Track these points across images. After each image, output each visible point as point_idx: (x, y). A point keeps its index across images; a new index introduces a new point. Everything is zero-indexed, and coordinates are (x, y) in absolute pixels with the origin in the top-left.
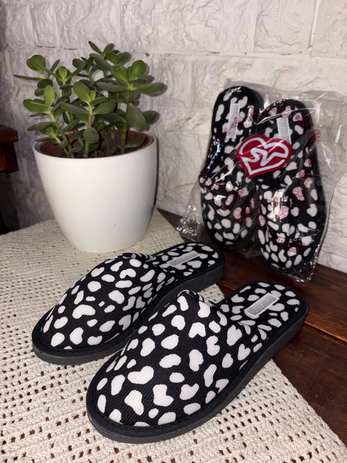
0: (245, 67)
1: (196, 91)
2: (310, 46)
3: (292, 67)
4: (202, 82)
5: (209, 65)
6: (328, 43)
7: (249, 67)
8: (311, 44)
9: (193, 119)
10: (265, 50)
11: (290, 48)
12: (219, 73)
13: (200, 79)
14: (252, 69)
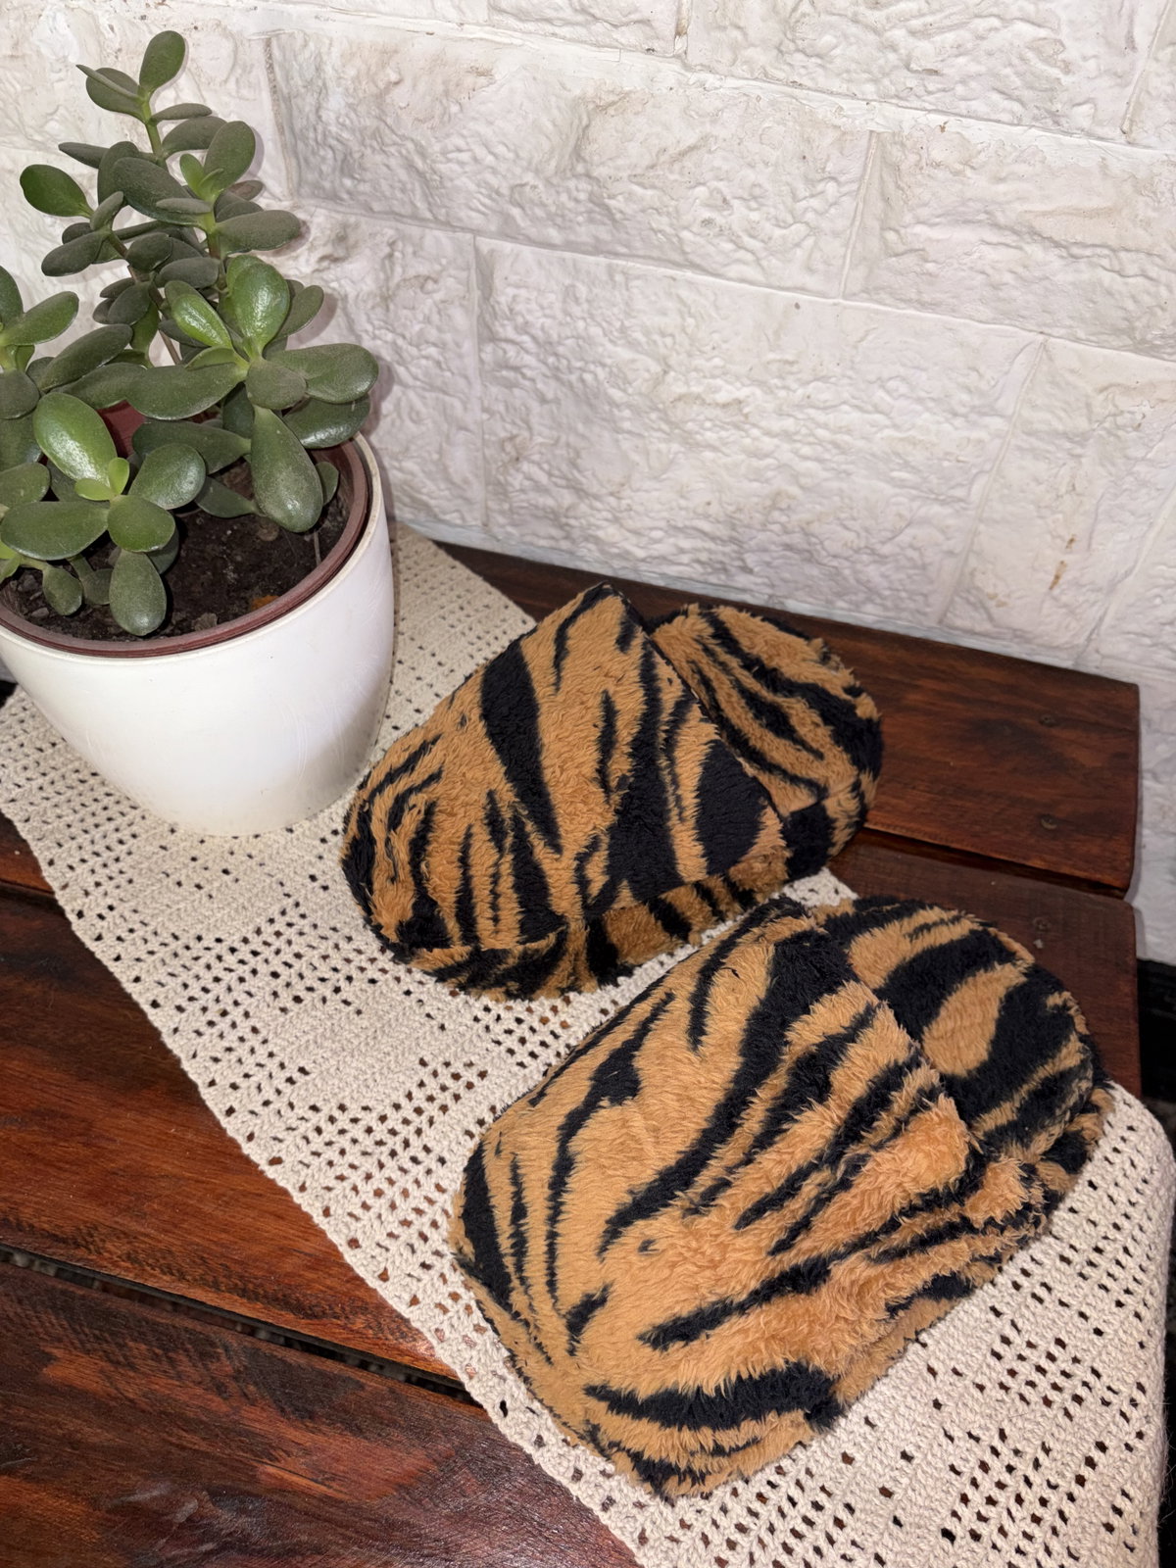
0: (469, 80)
1: (301, 146)
2: (679, 33)
3: (628, 94)
4: (320, 117)
5: (329, 53)
6: (736, 34)
7: (482, 80)
8: (683, 23)
9: (310, 237)
10: (530, 26)
11: (616, 35)
12: (374, 90)
13: (308, 102)
14: (493, 88)
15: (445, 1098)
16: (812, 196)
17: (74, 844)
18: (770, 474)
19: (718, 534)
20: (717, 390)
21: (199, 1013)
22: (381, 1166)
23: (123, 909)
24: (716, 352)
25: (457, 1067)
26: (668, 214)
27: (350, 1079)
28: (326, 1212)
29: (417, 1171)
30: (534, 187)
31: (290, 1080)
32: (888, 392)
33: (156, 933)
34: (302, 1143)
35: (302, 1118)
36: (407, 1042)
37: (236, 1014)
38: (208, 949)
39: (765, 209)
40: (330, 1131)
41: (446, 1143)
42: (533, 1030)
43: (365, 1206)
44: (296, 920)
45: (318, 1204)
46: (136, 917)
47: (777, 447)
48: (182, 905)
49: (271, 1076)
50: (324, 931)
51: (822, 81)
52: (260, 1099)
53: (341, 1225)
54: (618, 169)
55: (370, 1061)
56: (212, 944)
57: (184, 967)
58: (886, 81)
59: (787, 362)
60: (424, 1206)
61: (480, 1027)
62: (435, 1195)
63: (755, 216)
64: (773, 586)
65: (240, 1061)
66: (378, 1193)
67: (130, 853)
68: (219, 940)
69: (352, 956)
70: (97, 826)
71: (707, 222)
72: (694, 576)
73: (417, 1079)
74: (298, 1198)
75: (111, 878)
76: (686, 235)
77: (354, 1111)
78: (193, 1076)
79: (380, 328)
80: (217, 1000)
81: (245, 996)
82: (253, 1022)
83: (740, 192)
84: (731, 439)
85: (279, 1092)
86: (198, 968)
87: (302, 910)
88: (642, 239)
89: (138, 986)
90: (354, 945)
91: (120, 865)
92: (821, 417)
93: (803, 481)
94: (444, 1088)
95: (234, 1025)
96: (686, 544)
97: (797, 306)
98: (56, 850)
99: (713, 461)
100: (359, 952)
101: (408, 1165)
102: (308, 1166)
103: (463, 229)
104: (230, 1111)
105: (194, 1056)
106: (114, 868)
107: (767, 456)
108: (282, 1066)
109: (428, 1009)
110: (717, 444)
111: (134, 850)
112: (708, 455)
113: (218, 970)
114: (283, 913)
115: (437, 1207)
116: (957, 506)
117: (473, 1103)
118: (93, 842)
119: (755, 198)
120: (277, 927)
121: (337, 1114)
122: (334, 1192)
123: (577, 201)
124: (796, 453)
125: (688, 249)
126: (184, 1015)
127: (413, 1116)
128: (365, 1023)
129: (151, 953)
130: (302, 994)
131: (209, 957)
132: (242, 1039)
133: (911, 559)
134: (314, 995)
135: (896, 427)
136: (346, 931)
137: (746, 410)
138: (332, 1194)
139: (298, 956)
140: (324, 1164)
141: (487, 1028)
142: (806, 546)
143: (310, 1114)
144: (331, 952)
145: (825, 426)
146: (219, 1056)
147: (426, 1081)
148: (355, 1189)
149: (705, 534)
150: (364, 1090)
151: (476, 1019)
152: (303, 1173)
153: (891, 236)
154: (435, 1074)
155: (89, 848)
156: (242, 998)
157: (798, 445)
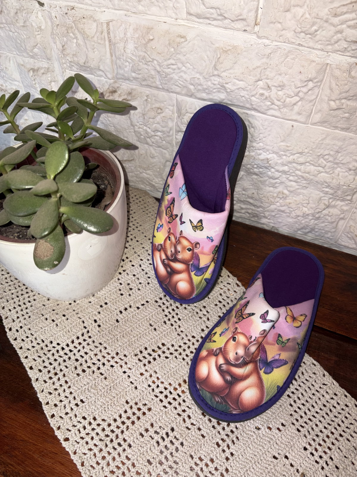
0: (179, 40)
1: (118, 61)
2: (256, 24)
3: (235, 46)
4: (125, 51)
5: (129, 28)
6: (279, 26)
7: (183, 40)
8: (258, 20)
9: (119, 92)
10: (201, 20)
11: (233, 24)
12: (144, 42)
13: (121, 45)
14: (187, 42)
15: (134, 418)
16: (303, 87)
17: (12, 301)
18: (277, 185)
19: (256, 204)
20: (260, 154)
21: (47, 373)
22: (106, 446)
23: (25, 328)
24: (261, 141)
25: (140, 405)
26: (247, 90)
27: (99, 407)
28: (82, 465)
29: (120, 449)
30: (199, 79)
31: (77, 405)
32: (325, 160)
33: (36, 339)
34: (77, 433)
35: (79, 422)
36: (122, 393)
37: (60, 375)
38: (54, 347)
39: (284, 91)
40: (89, 428)
41: (132, 438)
42: (171, 393)
43: (98, 463)
44: (87, 338)
45: (80, 461)
46: (29, 332)
47: (281, 176)
48: (46, 328)
49: (70, 402)
50: (97, 344)
51: (311, 44)
52: (64, 412)
53: (87, 471)
54: (230, 73)
55: (107, 399)
56: (56, 346)
57: (44, 354)
58: (336, 45)
59: (287, 146)
60: (120, 465)
61: (151, 389)
62: (125, 461)
63: (280, 93)
64: (274, 223)
65: (59, 394)
66: (104, 458)
67: (32, 306)
68: (58, 344)
69: (106, 355)
70: (22, 295)
71: (262, 95)
72: (246, 217)
73: (124, 409)
74: (73, 457)
75: (23, 315)
76: (253, 98)
77: (99, 421)
78: (41, 400)
79: (141, 125)
80: (54, 368)
81: (64, 367)
82: (66, 378)
83: (275, 84)
84: (264, 172)
85: (72, 409)
86: (49, 355)
87: (90, 334)
88: (237, 99)
89: (26, 360)
90: (107, 351)
91: (27, 310)
92: (299, 167)
93: (289, 189)
94: (134, 414)
95: (59, 379)
96: (243, 206)
97: (293, 126)
98: (6, 303)
99: (256, 179)
100: (108, 354)
101: (117, 446)
102: (78, 443)
103: (172, 92)
104: (53, 416)
105: (43, 391)
106: (25, 311)
107: (276, 179)
108: (75, 398)
109: (131, 380)
110: (258, 173)
111: (33, 305)
112: (255, 176)
113: (56, 356)
114: (83, 335)
115: (125, 466)
116: (347, 202)
117: (145, 422)
118: (19, 301)
119: (280, 86)
120: (80, 341)
121: (92, 421)
122: (87, 455)
123: (214, 84)
124: (287, 178)
125: (253, 104)
126: (41, 373)
127: (121, 425)
128: (107, 384)
129: (33, 347)
130: (86, 369)
131: (54, 351)
132: (61, 385)
133: (327, 219)
134: (90, 370)
135: (326, 172)
136: (105, 345)
137: (270, 162)
138: (85, 457)
139: (86, 353)
140: (84, 443)
141: (153, 390)
142: (288, 211)
143: (82, 421)
144: (98, 353)
145: (300, 170)
146: (52, 392)
147: (128, 411)
148: (95, 455)
149: (251, 204)
150: (103, 412)
151: (149, 386)
152: (76, 446)
153: (332, 103)
154: (131, 407)
155: (17, 303)
156: (63, 368)
157: (288, 176)
